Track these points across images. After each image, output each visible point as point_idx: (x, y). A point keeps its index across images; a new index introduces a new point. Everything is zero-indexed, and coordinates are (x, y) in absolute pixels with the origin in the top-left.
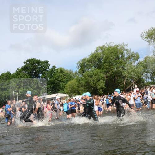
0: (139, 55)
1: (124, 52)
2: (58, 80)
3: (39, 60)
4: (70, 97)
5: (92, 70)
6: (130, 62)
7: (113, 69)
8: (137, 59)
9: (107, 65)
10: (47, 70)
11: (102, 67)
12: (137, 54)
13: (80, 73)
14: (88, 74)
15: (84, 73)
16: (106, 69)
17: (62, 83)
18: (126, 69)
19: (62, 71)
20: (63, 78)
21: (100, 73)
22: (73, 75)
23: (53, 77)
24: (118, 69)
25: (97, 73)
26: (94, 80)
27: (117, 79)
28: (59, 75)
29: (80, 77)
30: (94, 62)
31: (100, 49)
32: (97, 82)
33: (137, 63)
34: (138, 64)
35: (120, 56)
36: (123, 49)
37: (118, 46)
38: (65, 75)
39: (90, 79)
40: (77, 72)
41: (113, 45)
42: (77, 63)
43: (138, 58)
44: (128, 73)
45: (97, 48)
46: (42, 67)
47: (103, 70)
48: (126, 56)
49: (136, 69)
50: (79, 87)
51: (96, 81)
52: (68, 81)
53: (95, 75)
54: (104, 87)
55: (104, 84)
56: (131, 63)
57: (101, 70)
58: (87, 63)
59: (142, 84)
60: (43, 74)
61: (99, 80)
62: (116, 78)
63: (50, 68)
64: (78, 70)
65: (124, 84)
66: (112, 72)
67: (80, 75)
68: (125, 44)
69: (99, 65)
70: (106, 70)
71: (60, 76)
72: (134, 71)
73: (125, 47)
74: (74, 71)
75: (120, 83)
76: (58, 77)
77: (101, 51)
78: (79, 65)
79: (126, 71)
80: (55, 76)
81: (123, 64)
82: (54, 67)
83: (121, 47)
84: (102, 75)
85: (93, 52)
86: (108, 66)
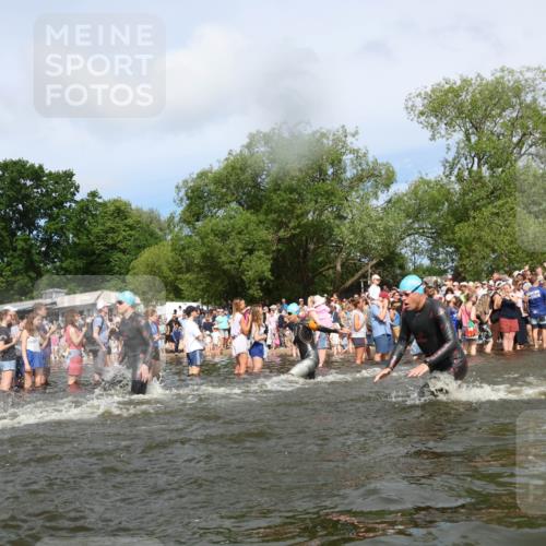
0: (393, 172)
1: (344, 157)
2: (105, 245)
3: (41, 167)
4: (146, 306)
5: (228, 214)
6: (361, 193)
7: (302, 215)
8: (387, 186)
9: (283, 201)
10: (68, 204)
11: (265, 207)
12: (388, 169)
13: (184, 221)
14: (215, 228)
15: (199, 224)
16: (278, 211)
17: (120, 255)
18: (345, 218)
19: (120, 211)
20: (125, 238)
21: (258, 225)
22: (161, 230)
23: (89, 232)
24: (320, 215)
25: (247, 226)
26: (233, 251)
27: (315, 250)
28: (109, 224)
29: (186, 236)
30: (239, 185)
31: (263, 143)
32: (244, 256)
33: (387, 199)
34: (389, 201)
35: (330, 171)
36: (343, 147)
37: (323, 135)
38: (131, 228)
39: (219, 245)
40: (177, 219)
41: (309, 131)
42: (177, 187)
43: (389, 180)
44: (353, 232)
45: (252, 137)
46: (48, 194)
47: (267, 215)
48: (349, 174)
49: (382, 219)
50: (179, 271)
51: (239, 254)
52: (140, 248)
53: (240, 233)
54: (268, 274)
55: (269, 266)
56: (364, 199)
57: (262, 218)
58: (212, 187)
59: (398, 271)
60: (51, 218)
61: (251, 252)
62: (312, 247)
63: (78, 197)
64: (179, 210)
65: (339, 268)
66: (299, 226)
67: (187, 231)
68: (350, 129)
69: (255, 197)
70: (279, 216)
71: (113, 230)
72: (373, 227)
73: (350, 139)
74: (164, 215)
75: (323, 264)
76: (107, 232)
77: (262, 149)
78: (182, 193)
79: (348, 225)
80: (97, 229)
81: (336, 201)
82: (94, 194)
83: (336, 140)
84: (265, 234)
85: (237, 150)
86: (285, 205)
